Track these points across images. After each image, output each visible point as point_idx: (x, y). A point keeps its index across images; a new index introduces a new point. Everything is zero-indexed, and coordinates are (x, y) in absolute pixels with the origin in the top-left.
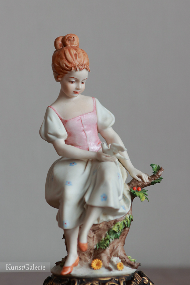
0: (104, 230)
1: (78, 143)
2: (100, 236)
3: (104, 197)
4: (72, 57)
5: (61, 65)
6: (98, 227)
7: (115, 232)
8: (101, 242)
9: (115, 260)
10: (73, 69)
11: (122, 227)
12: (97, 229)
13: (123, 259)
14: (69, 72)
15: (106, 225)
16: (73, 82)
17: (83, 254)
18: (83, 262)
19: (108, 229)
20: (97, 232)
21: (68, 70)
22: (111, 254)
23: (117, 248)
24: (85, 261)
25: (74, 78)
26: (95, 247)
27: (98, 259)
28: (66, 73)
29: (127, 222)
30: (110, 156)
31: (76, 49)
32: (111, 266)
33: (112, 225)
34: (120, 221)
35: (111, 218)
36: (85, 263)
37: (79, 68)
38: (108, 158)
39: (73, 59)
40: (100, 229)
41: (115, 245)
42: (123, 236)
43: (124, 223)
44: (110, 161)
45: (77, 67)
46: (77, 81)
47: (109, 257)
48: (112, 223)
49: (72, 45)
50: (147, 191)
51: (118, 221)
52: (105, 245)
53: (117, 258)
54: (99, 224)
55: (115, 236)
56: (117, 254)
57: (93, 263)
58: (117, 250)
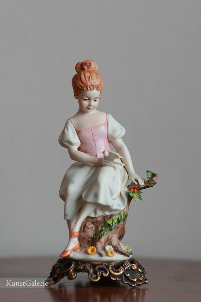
0: (101, 222)
1: (89, 150)
2: (97, 228)
3: (95, 195)
4: (85, 78)
5: (77, 85)
6: (97, 220)
7: (109, 225)
8: (98, 232)
9: (108, 248)
10: (85, 88)
11: (116, 221)
12: (96, 221)
13: (116, 248)
14: (82, 91)
15: (103, 219)
16: (86, 100)
17: (83, 242)
18: (83, 247)
19: (104, 222)
20: (96, 224)
21: (81, 90)
22: (105, 243)
23: (111, 238)
24: (84, 248)
25: (86, 96)
26: (92, 236)
27: (93, 246)
28: (81, 92)
29: (121, 217)
30: (108, 162)
31: (90, 73)
32: (103, 252)
33: (108, 219)
34: (114, 216)
35: (108, 213)
36: (84, 249)
37: (91, 88)
38: (107, 164)
39: (86, 81)
40: (98, 221)
41: (109, 236)
42: (117, 228)
43: (118, 218)
44: (109, 166)
45: (88, 87)
46: (89, 99)
47: (103, 245)
48: (109, 217)
49: (88, 70)
50: (142, 193)
51: (113, 216)
52: (100, 235)
53: (110, 246)
54: (97, 218)
55: (110, 228)
56: (111, 243)
57: (88, 249)
58: (111, 240)
